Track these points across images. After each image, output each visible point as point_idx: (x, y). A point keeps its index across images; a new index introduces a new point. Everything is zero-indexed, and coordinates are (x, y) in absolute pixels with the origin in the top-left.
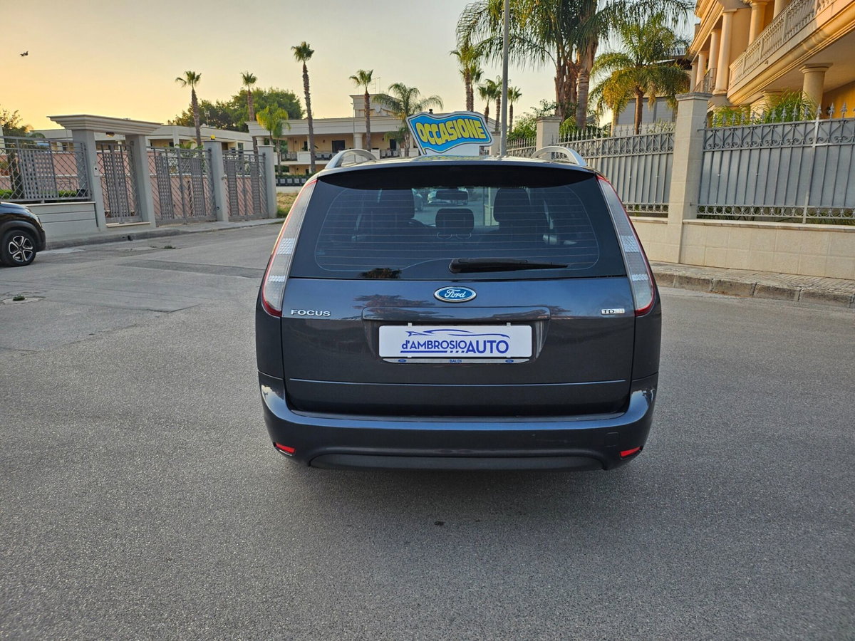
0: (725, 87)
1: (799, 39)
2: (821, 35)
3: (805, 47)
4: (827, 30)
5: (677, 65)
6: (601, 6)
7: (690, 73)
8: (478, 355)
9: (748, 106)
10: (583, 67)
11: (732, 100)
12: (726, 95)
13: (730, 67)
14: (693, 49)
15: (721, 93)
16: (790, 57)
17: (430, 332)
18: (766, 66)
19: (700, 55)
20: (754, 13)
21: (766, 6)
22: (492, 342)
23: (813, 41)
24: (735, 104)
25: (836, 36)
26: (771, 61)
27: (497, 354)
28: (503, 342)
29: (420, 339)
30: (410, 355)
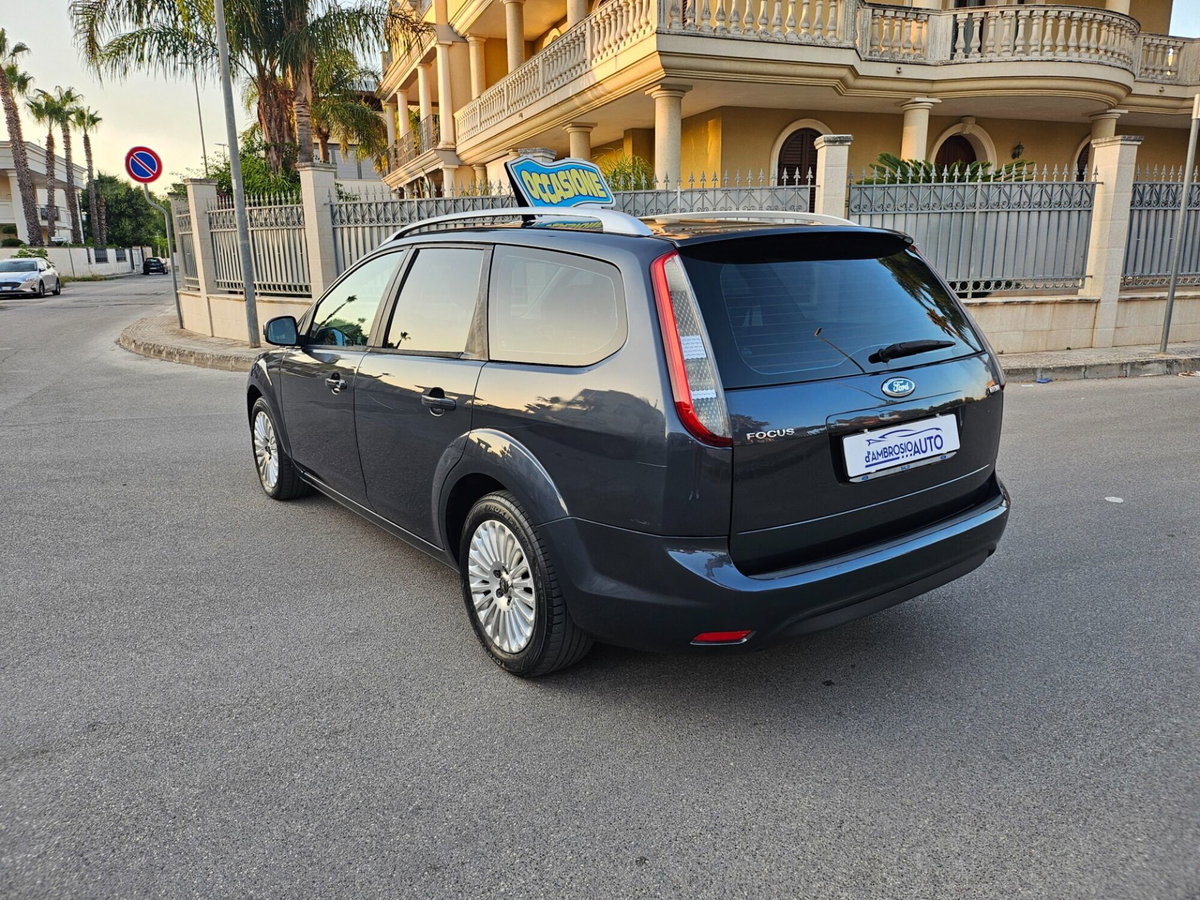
0: (452, 140)
1: (570, 91)
2: (600, 90)
3: (577, 102)
4: (609, 86)
5: (363, 103)
6: (317, 10)
7: (386, 116)
8: (923, 456)
9: (484, 166)
10: (301, 94)
11: (463, 157)
12: (455, 150)
13: (455, 115)
14: (388, 85)
15: (448, 146)
16: (555, 112)
17: (883, 437)
18: (521, 120)
19: (399, 96)
20: (473, 50)
21: (485, 43)
22: (930, 438)
23: (589, 95)
24: (468, 162)
25: (619, 93)
26: (527, 114)
27: (936, 452)
28: (938, 436)
29: (878, 447)
30: (873, 469)
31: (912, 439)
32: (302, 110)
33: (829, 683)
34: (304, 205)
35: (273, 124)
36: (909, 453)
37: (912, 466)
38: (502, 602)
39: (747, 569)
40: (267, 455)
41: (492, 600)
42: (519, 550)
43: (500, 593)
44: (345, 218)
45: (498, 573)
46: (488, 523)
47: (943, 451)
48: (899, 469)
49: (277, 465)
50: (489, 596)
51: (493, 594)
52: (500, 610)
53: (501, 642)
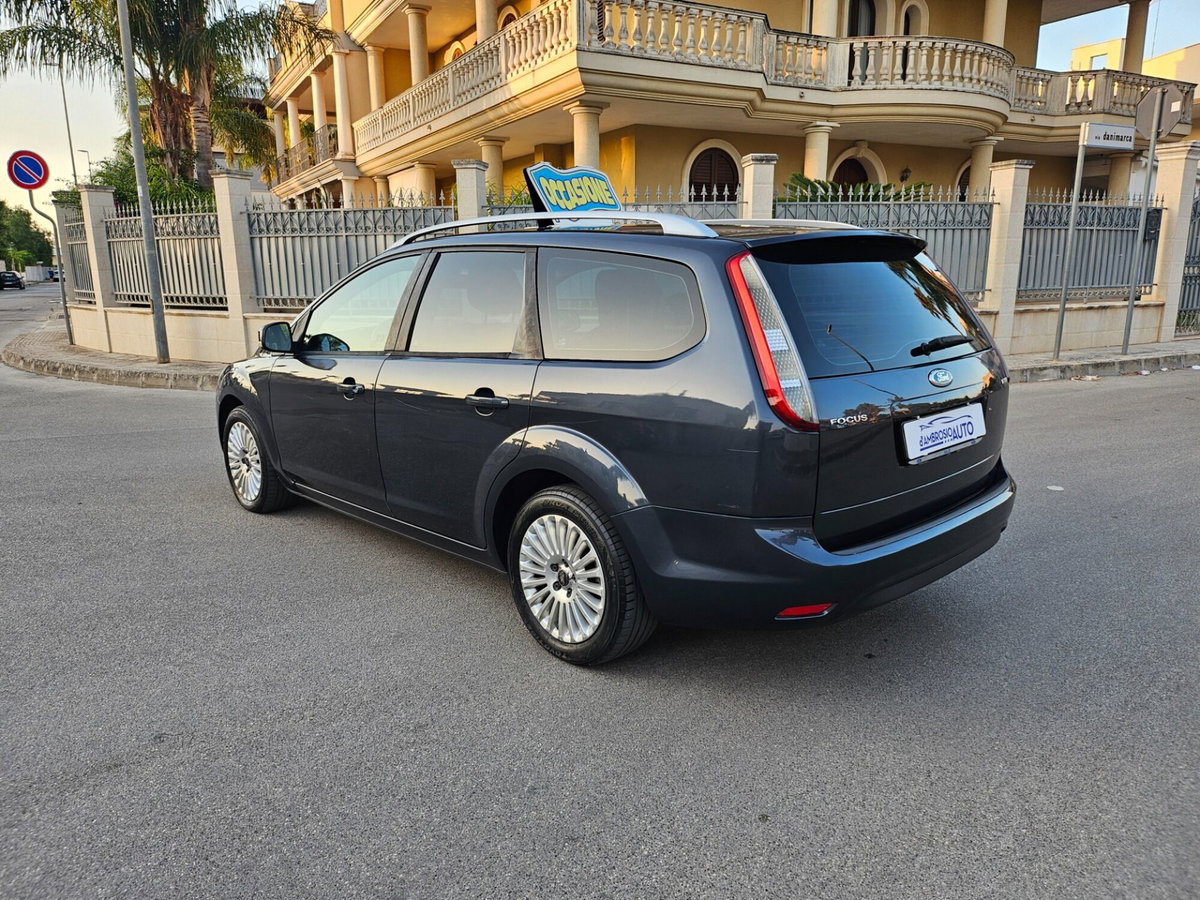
0: (351, 151)
1: (484, 104)
2: (516, 104)
3: (491, 115)
4: (526, 100)
5: (249, 111)
7: (274, 126)
8: (960, 440)
9: (385, 178)
10: (198, 99)
11: (363, 169)
12: (354, 161)
13: (354, 125)
14: (277, 92)
15: (348, 157)
16: (467, 125)
17: (931, 423)
18: (429, 132)
19: (289, 104)
20: (371, 60)
21: (384, 53)
22: (964, 425)
23: (505, 109)
24: (369, 174)
25: (536, 108)
26: (436, 126)
27: (969, 437)
28: (970, 423)
29: (927, 433)
30: (925, 452)
31: (952, 425)
32: (200, 115)
33: (870, 656)
34: (218, 213)
35: (168, 130)
36: (949, 438)
37: (952, 450)
38: (561, 595)
39: (831, 546)
40: (244, 467)
41: (549, 593)
42: (586, 541)
43: (557, 586)
44: (263, 227)
45: (555, 567)
46: (545, 518)
47: (974, 436)
48: (942, 453)
49: (259, 477)
50: (543, 591)
51: (550, 587)
52: (559, 603)
53: (561, 633)
